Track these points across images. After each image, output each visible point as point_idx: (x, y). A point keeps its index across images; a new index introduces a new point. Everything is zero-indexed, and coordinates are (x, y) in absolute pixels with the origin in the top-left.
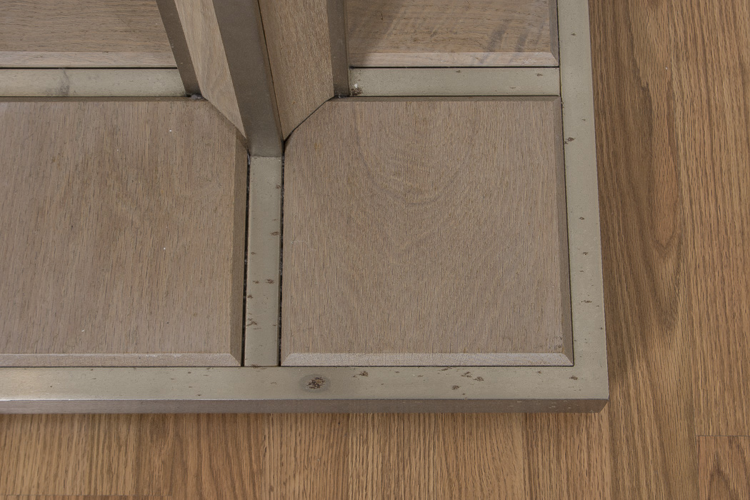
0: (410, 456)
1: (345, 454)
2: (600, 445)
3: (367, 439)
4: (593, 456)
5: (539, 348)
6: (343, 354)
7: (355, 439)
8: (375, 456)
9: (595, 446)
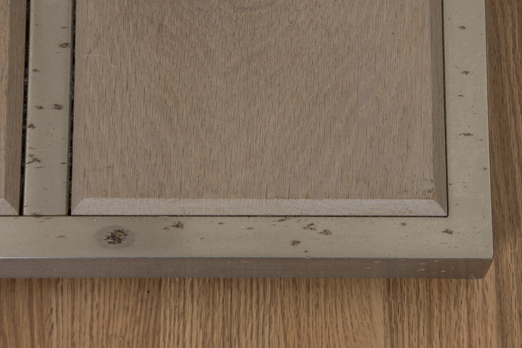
0: (238, 333)
1: (156, 332)
2: (485, 321)
3: (184, 313)
4: (476, 335)
5: (403, 193)
6: (151, 200)
7: (168, 312)
8: (194, 334)
9: (477, 323)
